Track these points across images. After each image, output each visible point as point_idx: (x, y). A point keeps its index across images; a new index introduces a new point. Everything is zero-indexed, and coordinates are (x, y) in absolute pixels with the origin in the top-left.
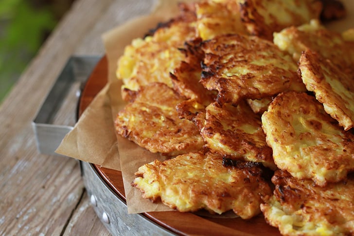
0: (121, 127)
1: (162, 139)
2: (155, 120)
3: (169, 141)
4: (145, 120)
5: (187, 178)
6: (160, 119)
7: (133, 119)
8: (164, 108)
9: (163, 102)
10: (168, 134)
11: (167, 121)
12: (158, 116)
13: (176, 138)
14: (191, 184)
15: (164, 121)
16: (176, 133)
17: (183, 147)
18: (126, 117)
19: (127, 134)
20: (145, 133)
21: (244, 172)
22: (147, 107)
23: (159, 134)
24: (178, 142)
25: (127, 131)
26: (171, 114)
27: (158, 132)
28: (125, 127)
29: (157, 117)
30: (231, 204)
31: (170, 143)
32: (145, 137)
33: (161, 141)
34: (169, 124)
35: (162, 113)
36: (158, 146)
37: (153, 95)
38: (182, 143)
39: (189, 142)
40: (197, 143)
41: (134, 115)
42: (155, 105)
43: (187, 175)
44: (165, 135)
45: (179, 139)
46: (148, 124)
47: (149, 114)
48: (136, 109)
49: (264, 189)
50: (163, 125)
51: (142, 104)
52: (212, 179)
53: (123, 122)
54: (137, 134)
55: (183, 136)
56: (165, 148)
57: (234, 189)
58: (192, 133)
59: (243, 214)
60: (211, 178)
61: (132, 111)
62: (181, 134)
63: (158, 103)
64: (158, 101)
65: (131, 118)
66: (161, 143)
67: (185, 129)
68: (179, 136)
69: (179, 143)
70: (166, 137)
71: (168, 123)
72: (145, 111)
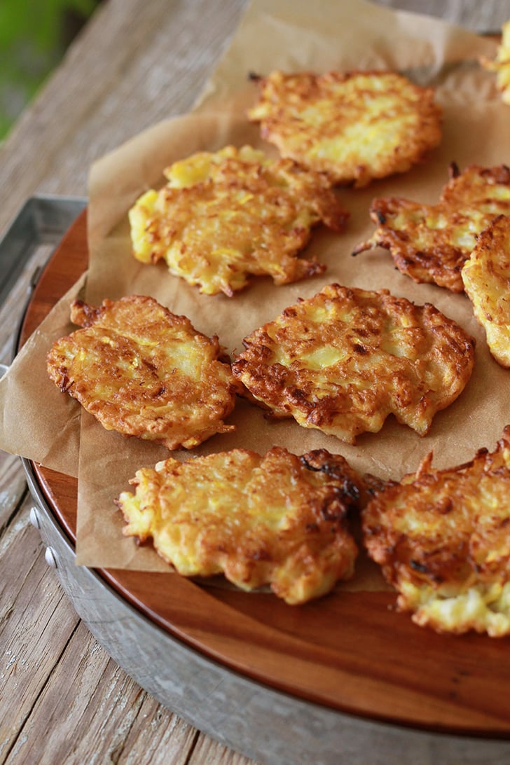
0: (57, 368)
1: (127, 406)
2: (122, 364)
3: (139, 413)
4: (103, 362)
5: (204, 511)
6: (131, 363)
7: (82, 357)
8: (143, 341)
9: (141, 331)
10: (139, 397)
11: (142, 369)
12: (128, 356)
13: (152, 408)
14: (206, 526)
15: (137, 368)
16: (155, 395)
17: (160, 428)
18: (70, 350)
19: (64, 385)
20: (98, 389)
21: (314, 510)
22: (111, 338)
23: (123, 395)
24: (154, 416)
25: (67, 380)
26: (153, 353)
27: (122, 390)
28: (64, 370)
29: (125, 359)
30: (271, 572)
31: (138, 417)
32: (97, 396)
33: (124, 410)
34: (146, 375)
35: (137, 351)
36: (116, 420)
37: (128, 315)
38: (159, 421)
39: (174, 419)
40: (189, 422)
41: (86, 350)
42: (128, 335)
43: (205, 506)
44: (134, 398)
45: (157, 409)
46: (107, 371)
47: (113, 351)
48: (91, 338)
49: (342, 547)
50: (135, 376)
51: (105, 332)
52: (247, 520)
53: (64, 358)
54: (83, 390)
55: (166, 404)
56: (126, 426)
57: (281, 545)
58: (183, 397)
59: (288, 595)
60: (248, 516)
61: (84, 341)
62: (162, 399)
63: (133, 332)
64: (134, 327)
65: (79, 354)
66: (122, 414)
67: (173, 388)
68: (160, 404)
69: (156, 419)
70: (135, 402)
71: (144, 373)
72: (108, 345)
